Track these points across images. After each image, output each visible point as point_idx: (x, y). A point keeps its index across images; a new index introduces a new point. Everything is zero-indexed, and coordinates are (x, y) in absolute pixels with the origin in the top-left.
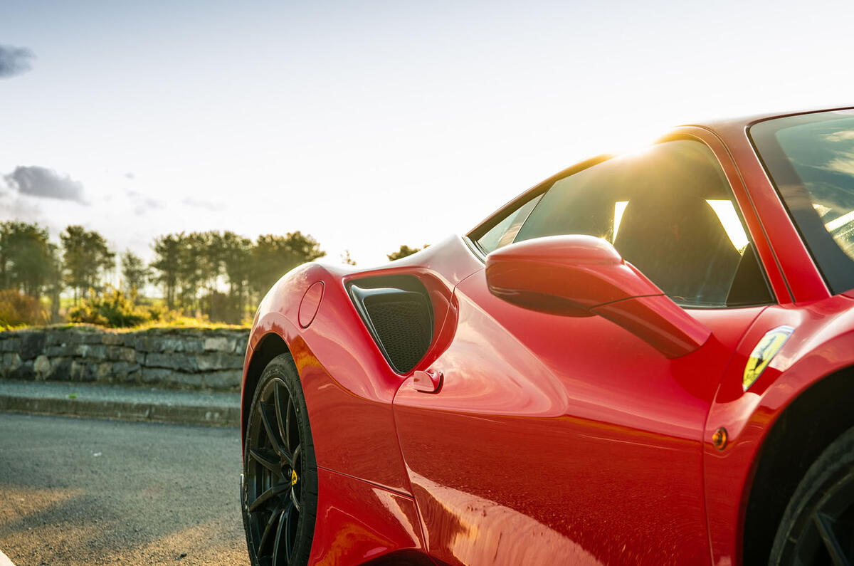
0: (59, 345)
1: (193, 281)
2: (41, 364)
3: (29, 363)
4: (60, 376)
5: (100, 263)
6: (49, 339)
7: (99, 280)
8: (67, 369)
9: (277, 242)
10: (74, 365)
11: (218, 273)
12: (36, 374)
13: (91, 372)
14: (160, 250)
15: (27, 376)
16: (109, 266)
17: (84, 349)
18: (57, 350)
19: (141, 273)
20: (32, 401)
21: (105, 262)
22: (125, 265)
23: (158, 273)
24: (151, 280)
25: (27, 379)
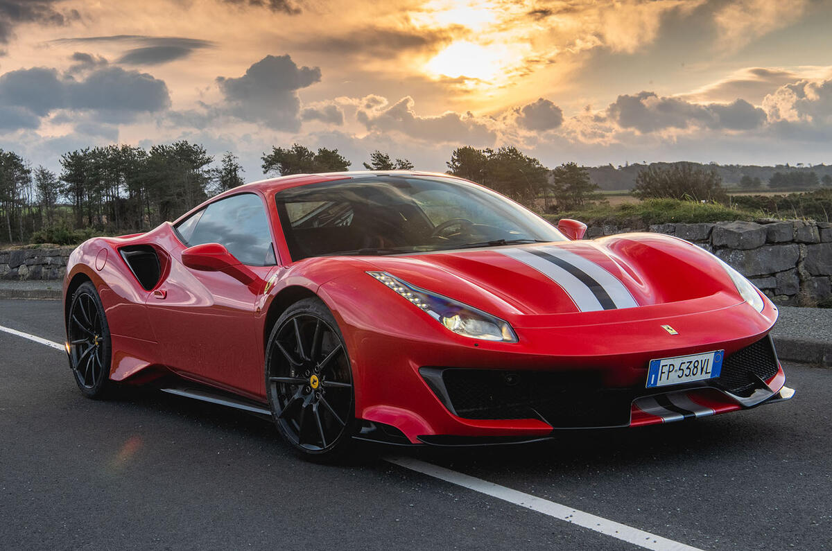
0: (34, 258)
1: (98, 191)
2: (23, 270)
3: (15, 270)
4: (35, 277)
5: (18, 179)
6: (27, 255)
7: (19, 195)
8: (39, 272)
9: (167, 152)
10: (43, 270)
11: (119, 183)
12: (20, 276)
13: (54, 274)
14: (67, 165)
15: (15, 277)
16: (27, 181)
17: (49, 260)
18: (32, 261)
19: (53, 186)
20: (26, 292)
21: (23, 178)
22: (40, 179)
23: (68, 186)
24: (62, 192)
25: (15, 279)
